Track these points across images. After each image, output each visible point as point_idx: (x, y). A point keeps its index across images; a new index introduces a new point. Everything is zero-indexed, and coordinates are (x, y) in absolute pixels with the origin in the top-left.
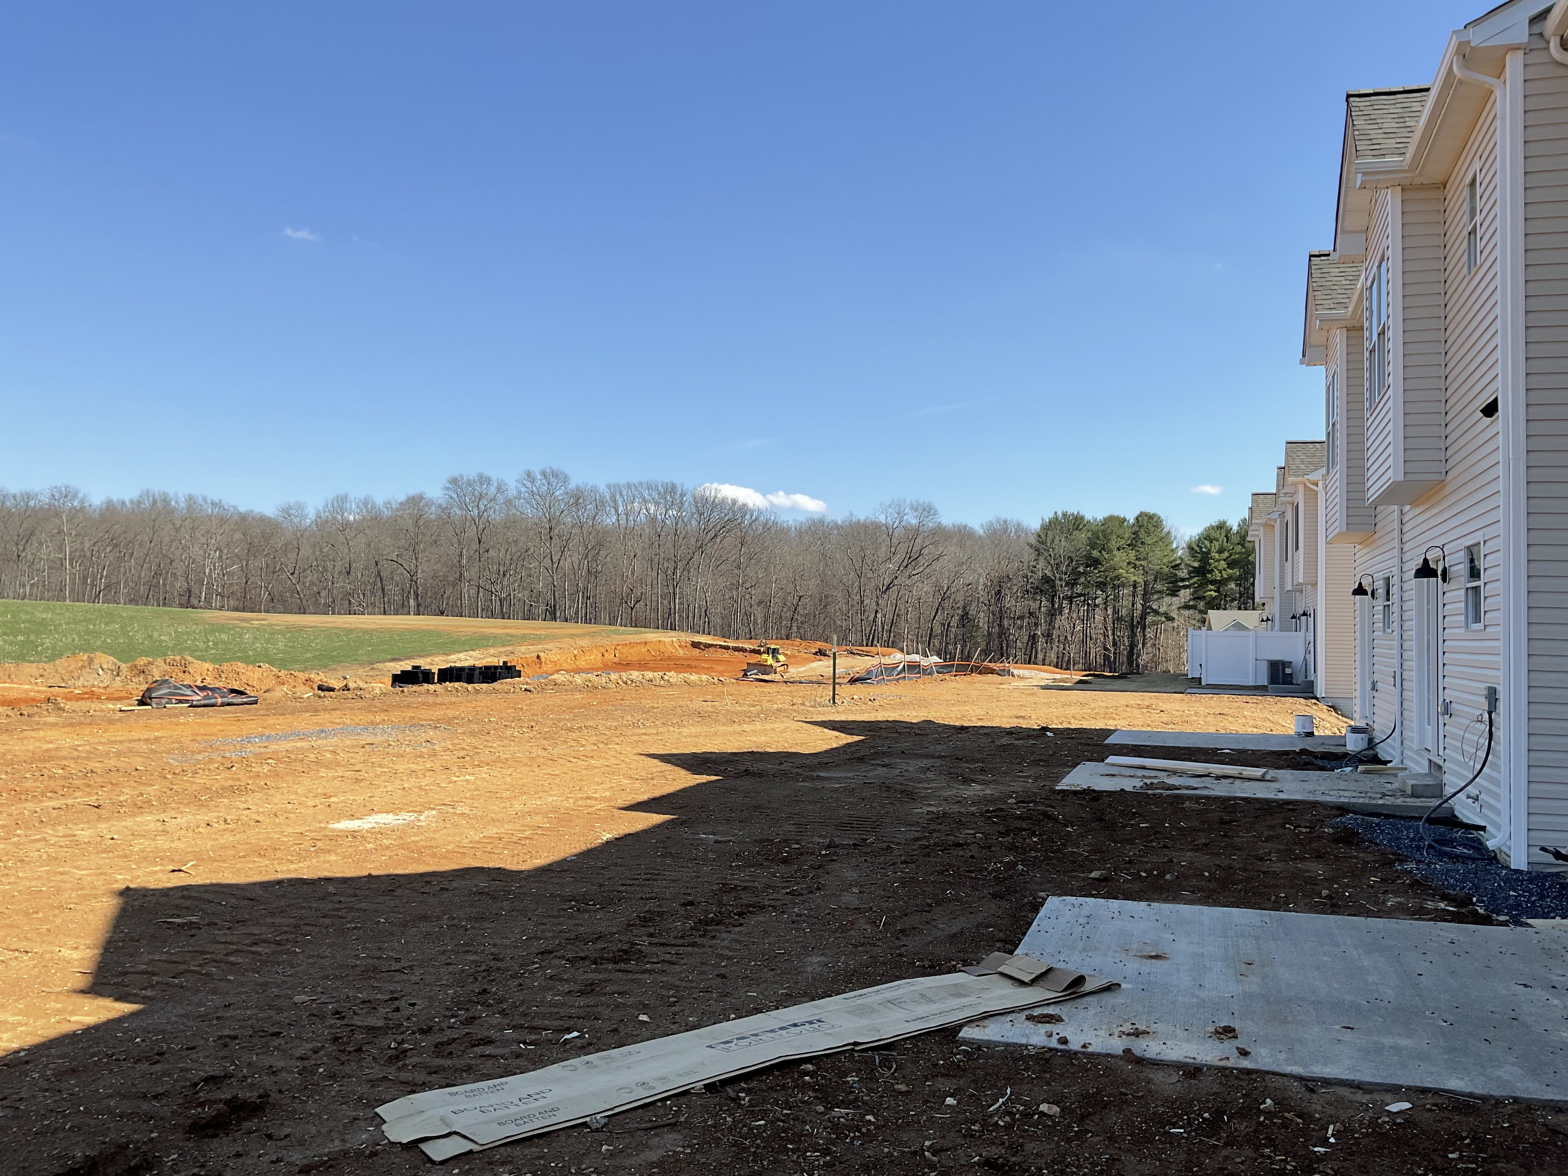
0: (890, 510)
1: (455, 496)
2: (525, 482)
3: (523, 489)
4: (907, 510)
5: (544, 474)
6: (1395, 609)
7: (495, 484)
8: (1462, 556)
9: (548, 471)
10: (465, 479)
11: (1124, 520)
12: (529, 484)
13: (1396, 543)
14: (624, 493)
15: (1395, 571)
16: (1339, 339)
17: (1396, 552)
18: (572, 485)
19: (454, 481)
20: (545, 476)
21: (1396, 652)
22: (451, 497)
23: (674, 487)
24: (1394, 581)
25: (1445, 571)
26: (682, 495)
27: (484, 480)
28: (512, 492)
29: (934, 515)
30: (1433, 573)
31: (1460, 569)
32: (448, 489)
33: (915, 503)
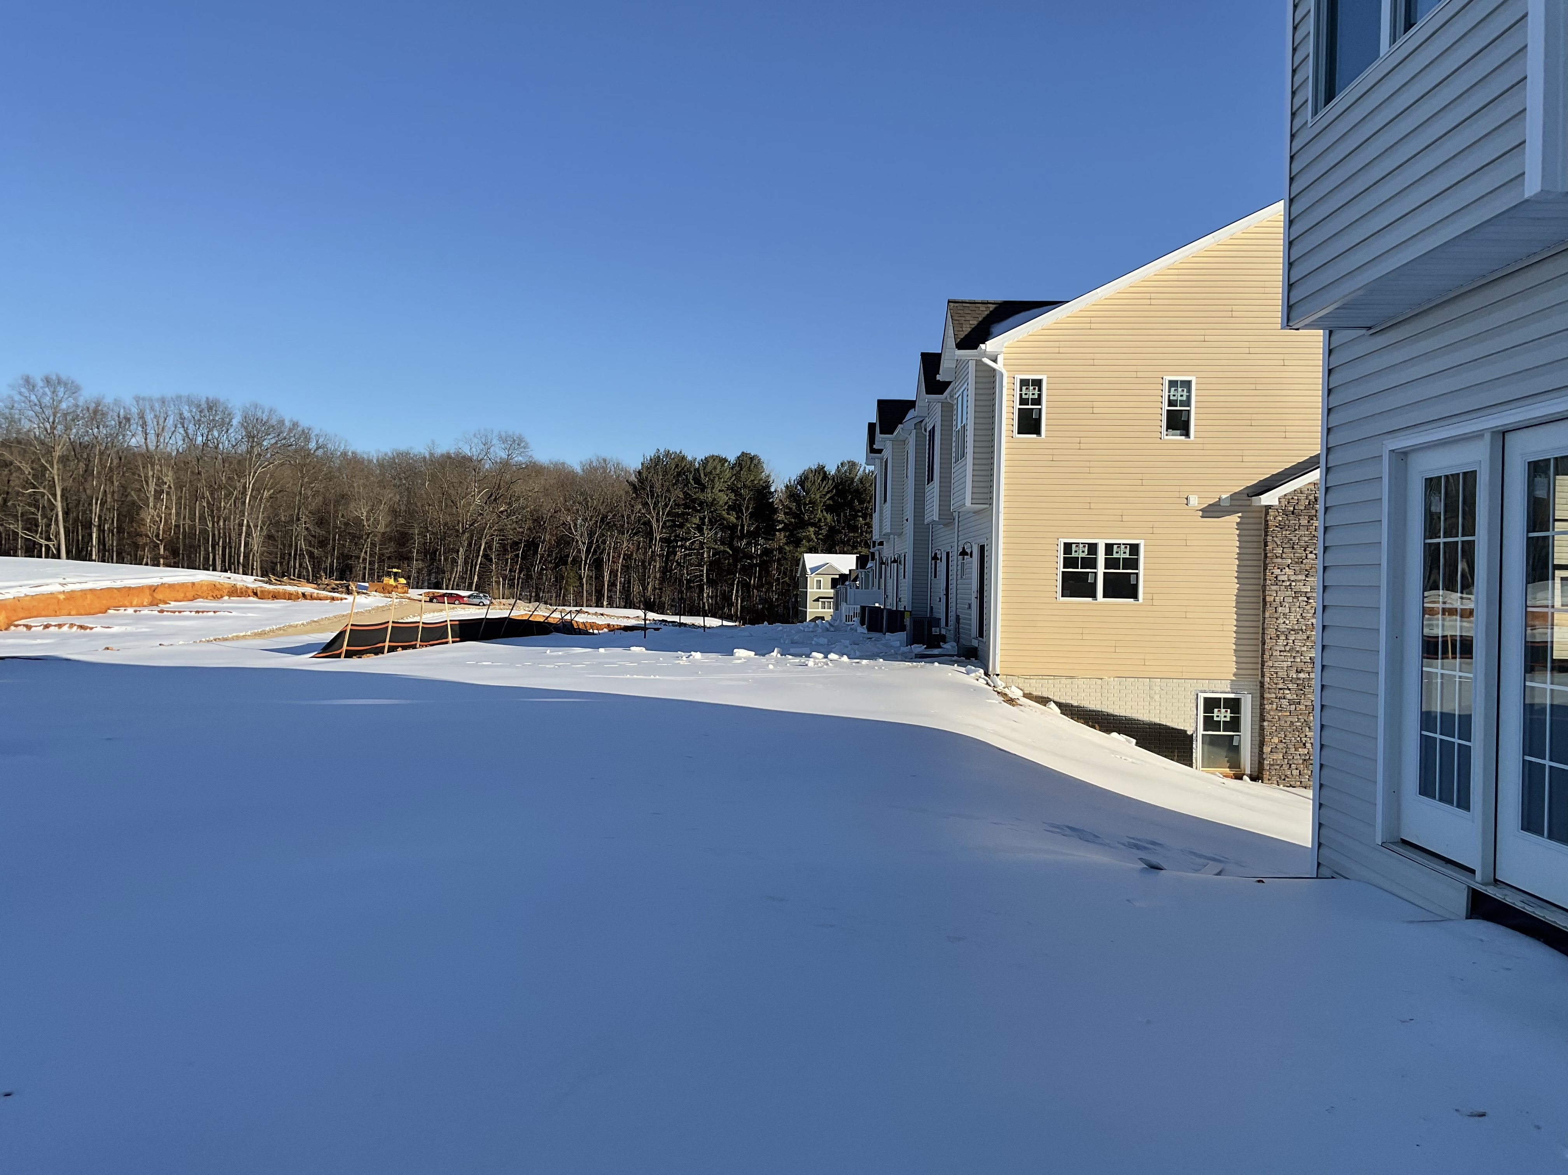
0: (476, 440)
2: (19, 389)
3: (18, 398)
4: (495, 441)
5: (47, 379)
9: (52, 376)
11: (725, 460)
12: (26, 392)
14: (156, 408)
18: (85, 396)
20: (48, 383)
23: (215, 402)
26: (227, 413)
29: (525, 448)
33: (503, 435)
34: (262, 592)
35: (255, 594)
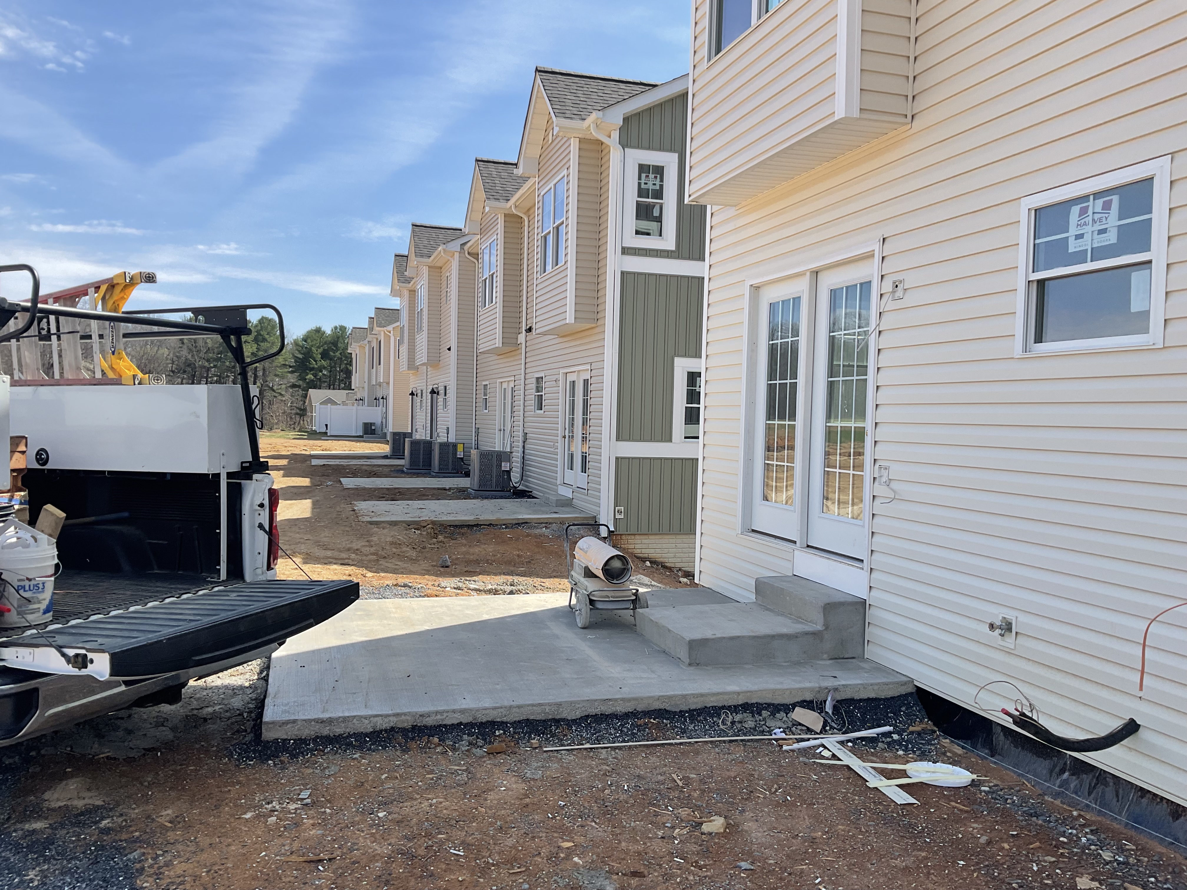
6: (424, 401)
8: (443, 388)
13: (425, 377)
15: (425, 387)
16: (406, 293)
17: (425, 381)
21: (424, 417)
24: (424, 391)
25: (438, 392)
30: (435, 393)
31: (442, 392)
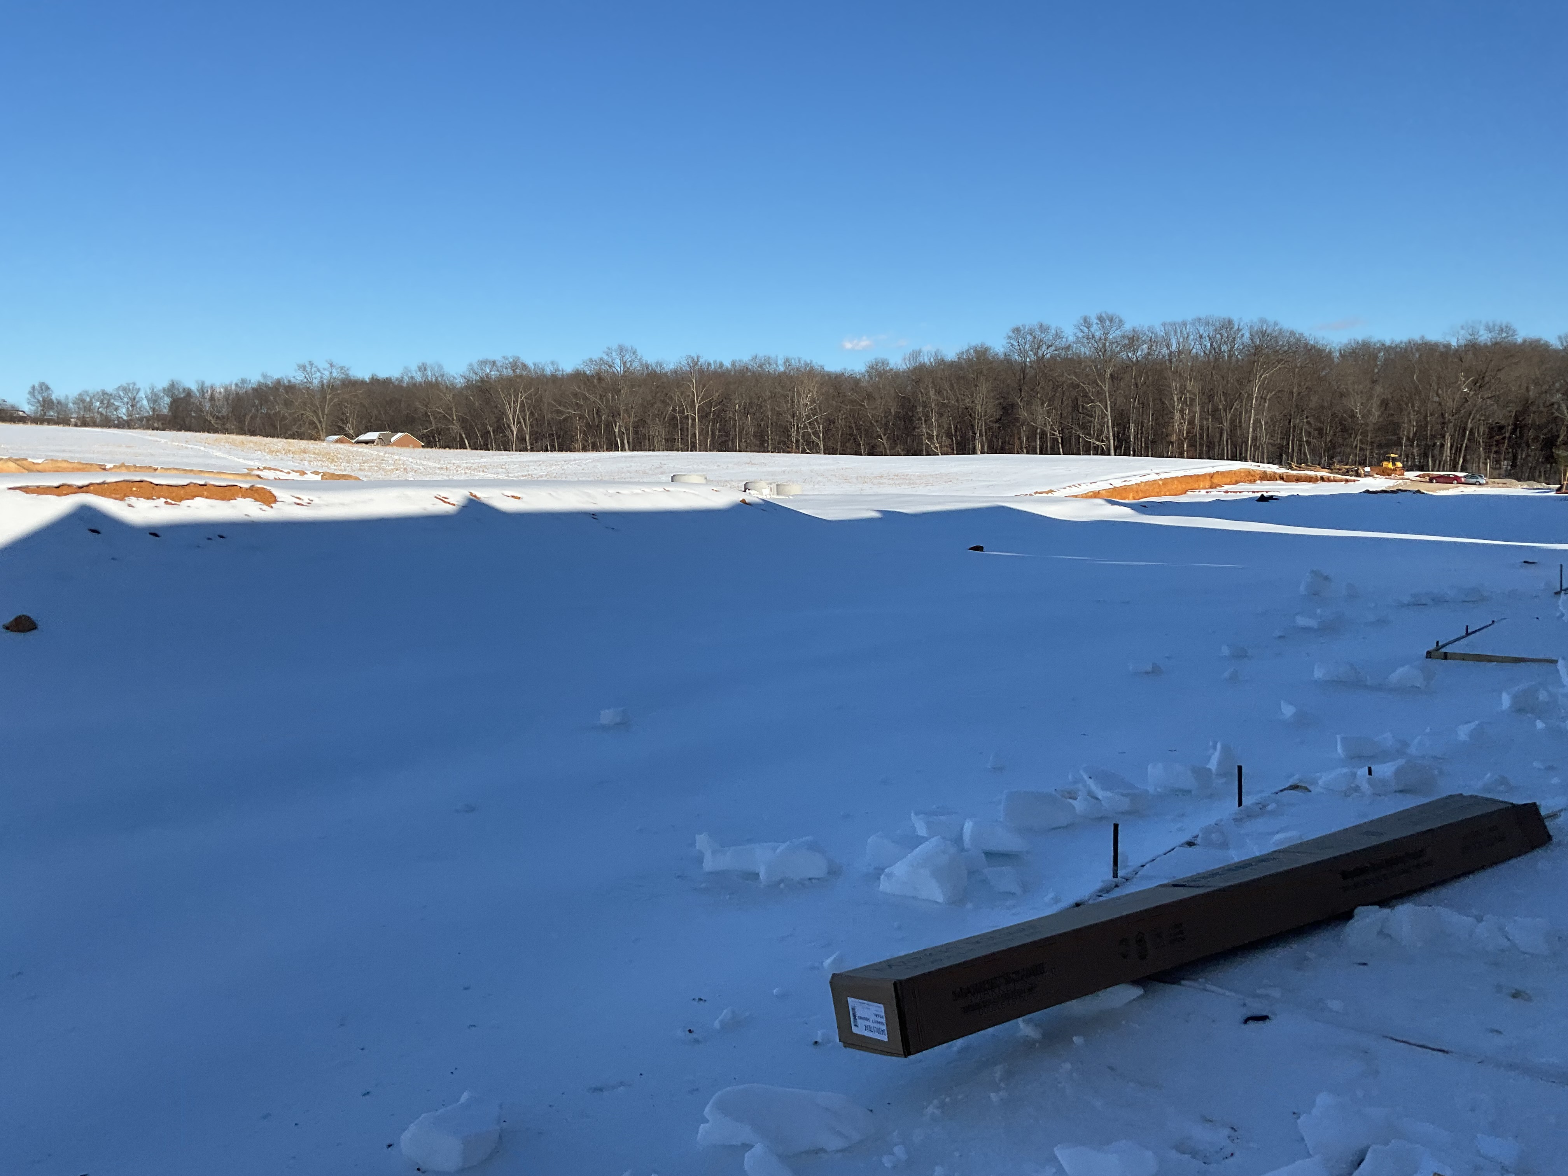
0: (1462, 332)
1: (1016, 344)
2: (1082, 328)
3: (1080, 335)
4: (1481, 331)
5: (1101, 319)
7: (1054, 332)
9: (1104, 315)
10: (1027, 328)
12: (1086, 330)
14: (1179, 331)
18: (1128, 327)
19: (1017, 330)
20: (1100, 321)
22: (1012, 345)
23: (1230, 322)
26: (1239, 330)
27: (1043, 328)
28: (1071, 339)
29: (1512, 334)
32: (1010, 337)
33: (1491, 324)
34: (1287, 476)
35: (1282, 478)
